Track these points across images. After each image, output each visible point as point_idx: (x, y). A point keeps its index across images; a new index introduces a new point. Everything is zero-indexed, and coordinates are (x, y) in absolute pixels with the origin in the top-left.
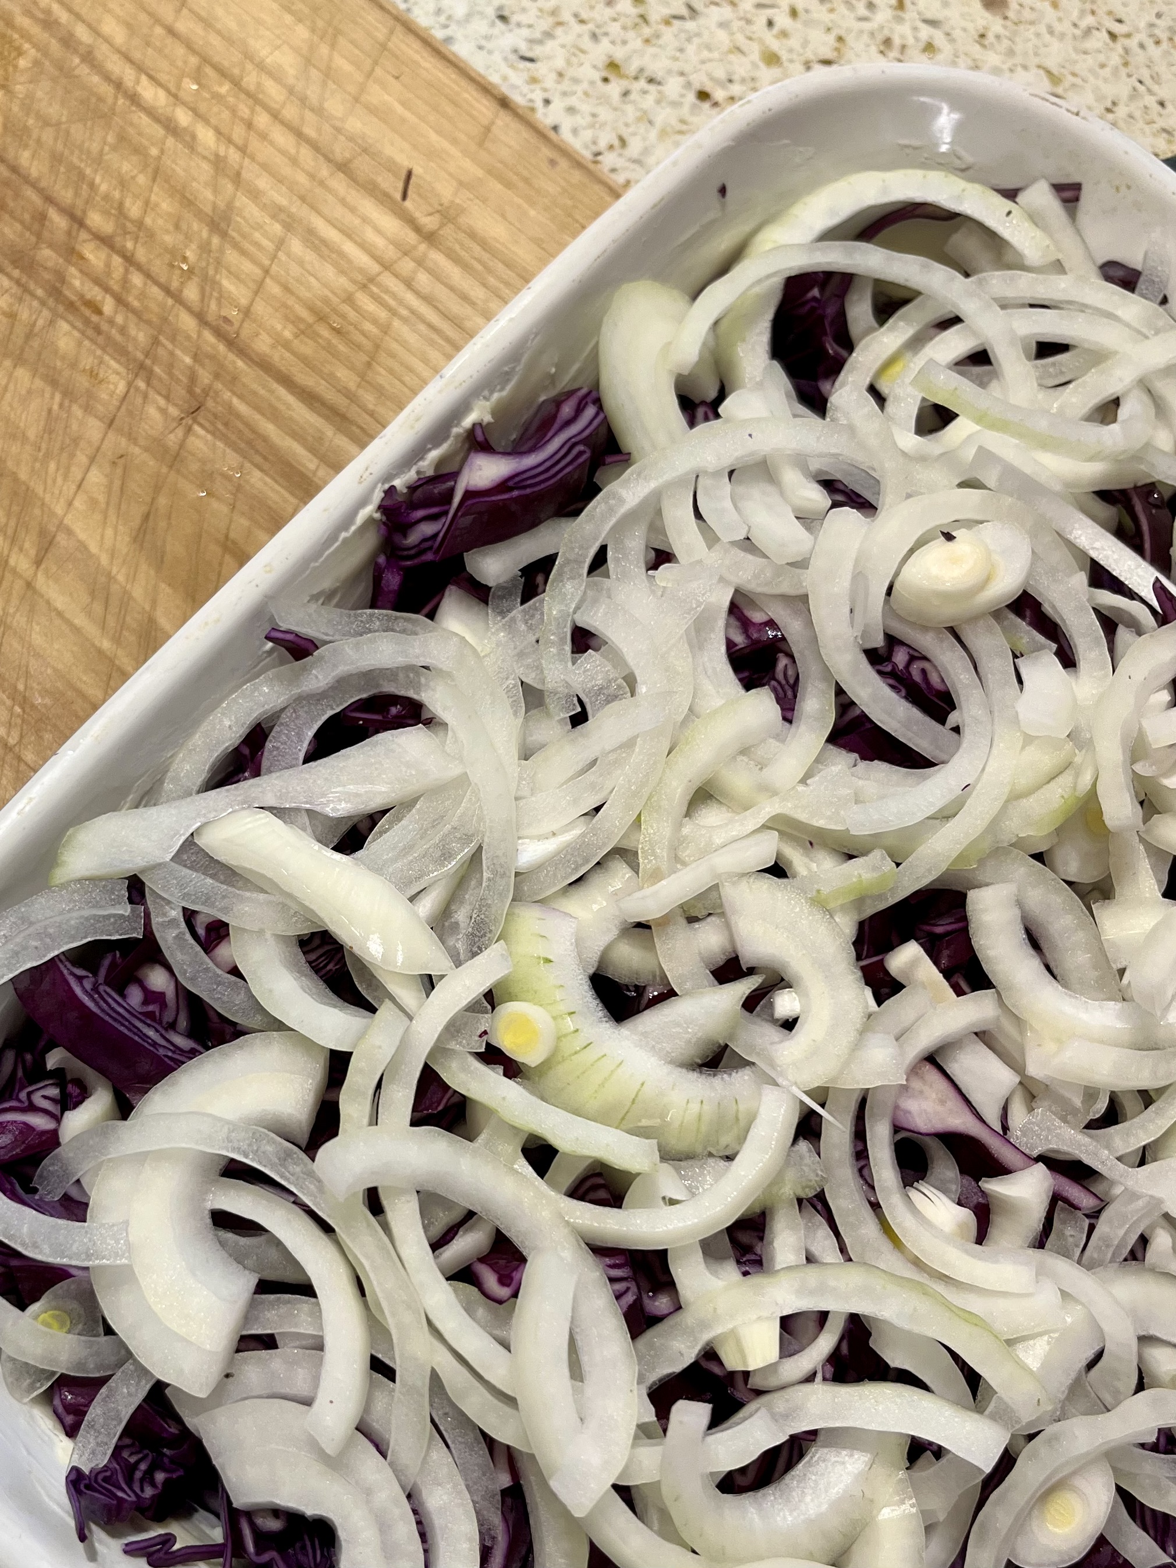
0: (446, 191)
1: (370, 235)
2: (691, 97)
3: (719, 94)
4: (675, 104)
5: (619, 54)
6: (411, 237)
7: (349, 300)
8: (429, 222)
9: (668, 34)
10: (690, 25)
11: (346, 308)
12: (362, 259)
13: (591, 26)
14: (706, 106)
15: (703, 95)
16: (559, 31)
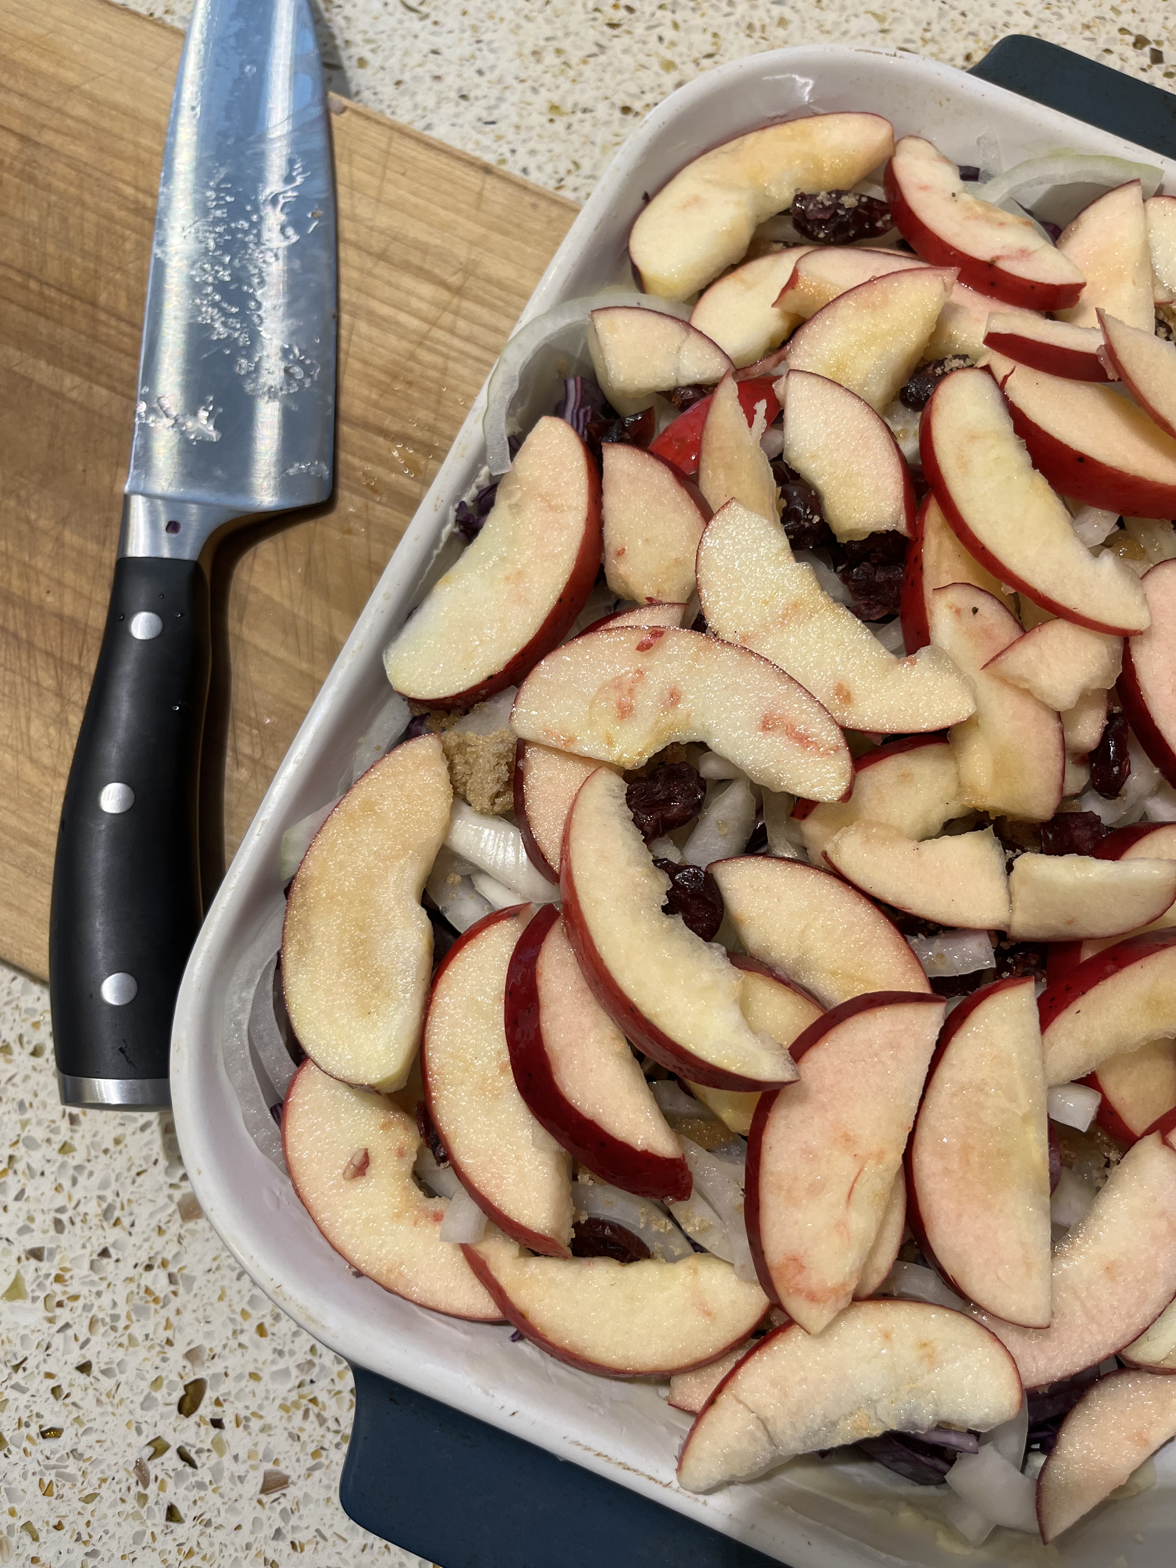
0: (462, 252)
1: (416, 304)
2: (618, 114)
3: (637, 105)
4: (607, 123)
5: (555, 98)
6: (445, 295)
7: (412, 357)
8: (455, 280)
9: (588, 71)
10: (602, 59)
11: (411, 364)
12: (414, 323)
13: (529, 83)
14: (630, 117)
15: (626, 110)
16: (507, 94)
